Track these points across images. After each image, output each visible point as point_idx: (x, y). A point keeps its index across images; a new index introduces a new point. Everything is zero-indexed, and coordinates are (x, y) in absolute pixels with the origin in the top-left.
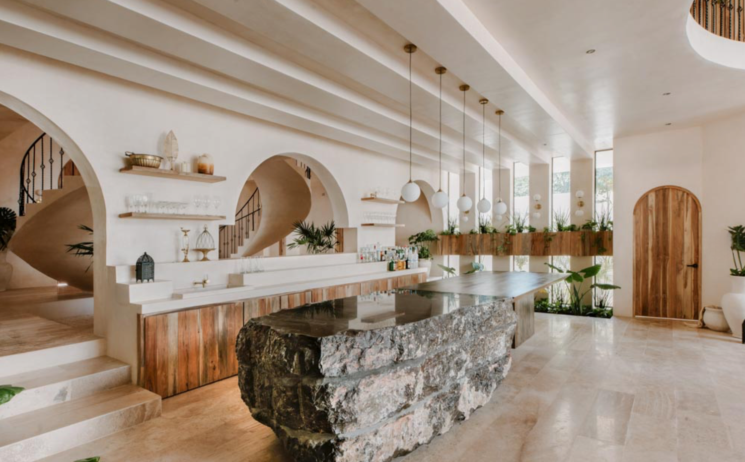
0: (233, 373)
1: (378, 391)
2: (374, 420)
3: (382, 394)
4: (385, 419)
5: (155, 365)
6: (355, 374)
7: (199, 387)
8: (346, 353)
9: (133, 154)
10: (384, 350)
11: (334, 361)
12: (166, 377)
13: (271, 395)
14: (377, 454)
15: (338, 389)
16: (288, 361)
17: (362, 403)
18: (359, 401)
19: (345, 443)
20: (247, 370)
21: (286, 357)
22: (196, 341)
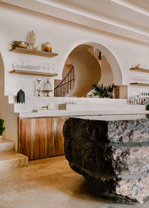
0: (61, 154)
1: (141, 156)
2: (139, 172)
3: (143, 158)
4: (145, 172)
5: (25, 144)
6: (127, 143)
7: (45, 158)
8: (122, 131)
9: (16, 42)
10: (144, 133)
11: (115, 134)
12: (30, 150)
13: (81, 154)
14: (140, 192)
15: (117, 150)
16: (90, 133)
17: (131, 160)
18: (129, 159)
19: (121, 181)
20: (68, 142)
21: (88, 131)
22: (44, 134)
